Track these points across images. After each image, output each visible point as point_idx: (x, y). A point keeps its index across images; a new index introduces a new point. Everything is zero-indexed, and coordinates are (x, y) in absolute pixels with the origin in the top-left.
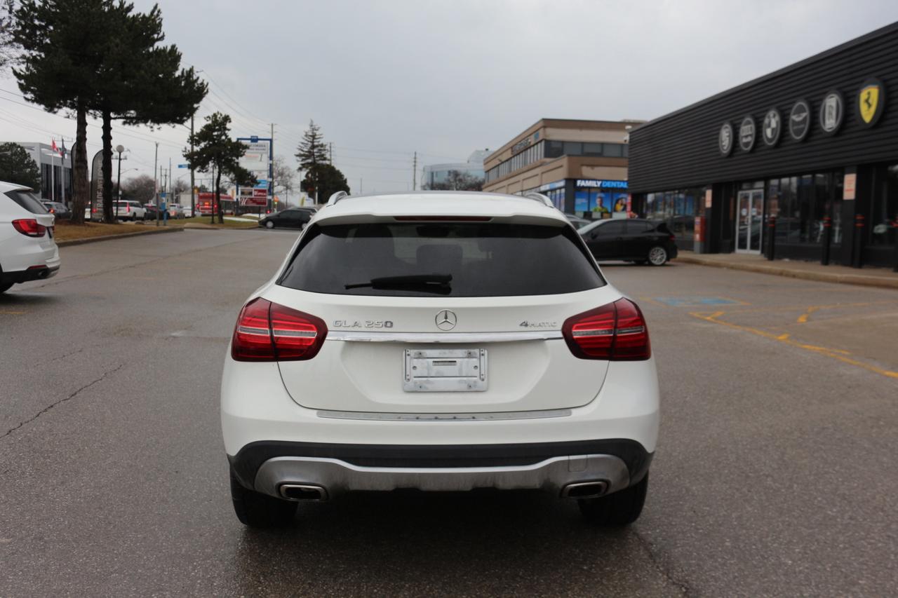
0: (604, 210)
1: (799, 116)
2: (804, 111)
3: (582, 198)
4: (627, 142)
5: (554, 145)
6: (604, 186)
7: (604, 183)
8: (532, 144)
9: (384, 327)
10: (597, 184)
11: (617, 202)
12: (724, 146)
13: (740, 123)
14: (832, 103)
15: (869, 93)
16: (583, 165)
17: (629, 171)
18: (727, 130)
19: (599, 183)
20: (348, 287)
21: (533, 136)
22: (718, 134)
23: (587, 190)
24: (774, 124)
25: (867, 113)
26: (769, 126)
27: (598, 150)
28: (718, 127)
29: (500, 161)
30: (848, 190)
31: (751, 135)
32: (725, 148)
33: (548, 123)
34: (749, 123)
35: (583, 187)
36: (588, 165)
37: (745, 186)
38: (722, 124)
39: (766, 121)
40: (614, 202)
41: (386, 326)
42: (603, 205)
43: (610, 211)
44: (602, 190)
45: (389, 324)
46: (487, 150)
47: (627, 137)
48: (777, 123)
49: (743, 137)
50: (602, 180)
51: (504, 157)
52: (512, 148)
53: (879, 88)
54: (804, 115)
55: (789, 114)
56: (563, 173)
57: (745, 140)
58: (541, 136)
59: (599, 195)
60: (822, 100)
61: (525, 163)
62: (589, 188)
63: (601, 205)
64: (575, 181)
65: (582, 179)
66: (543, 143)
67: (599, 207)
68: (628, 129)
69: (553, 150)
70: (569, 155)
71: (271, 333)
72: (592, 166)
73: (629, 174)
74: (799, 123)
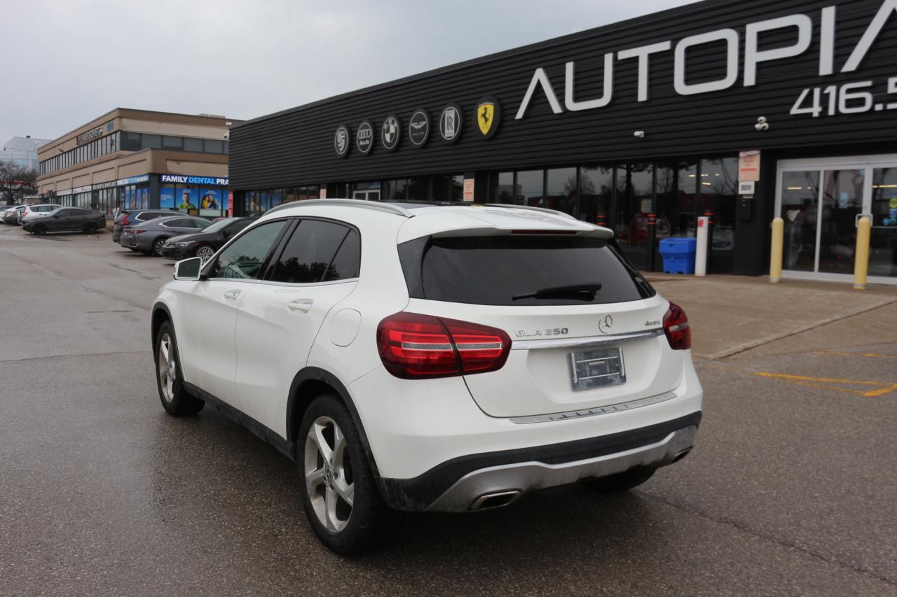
0: (190, 207)
1: (418, 124)
2: (425, 120)
3: (167, 194)
4: (227, 139)
5: (130, 137)
6: (190, 181)
7: (190, 178)
8: (104, 134)
9: (561, 334)
10: (183, 179)
11: (204, 199)
12: (340, 147)
13: (358, 127)
14: (450, 114)
15: (486, 109)
16: (167, 160)
17: (229, 167)
18: (343, 132)
19: (185, 179)
20: (514, 299)
21: (105, 127)
22: (334, 135)
23: (172, 186)
24: (392, 130)
25: (485, 127)
26: (388, 131)
27: (178, 144)
28: (333, 129)
29: (61, 151)
30: (466, 193)
31: (369, 139)
32: (341, 149)
33: (124, 113)
34: (366, 127)
35: (169, 182)
36: (173, 160)
37: (359, 186)
38: (337, 127)
39: (385, 126)
40: (201, 199)
41: (562, 333)
42: (191, 201)
43: (197, 207)
44: (188, 185)
45: (565, 331)
46: (28, 137)
47: (227, 134)
48: (396, 129)
49: (359, 140)
50: (189, 176)
51: (66, 147)
52: (77, 137)
53: (495, 106)
54: (424, 123)
55: (408, 121)
56: (146, 167)
57: (362, 143)
58: (116, 125)
59: (185, 191)
60: (441, 111)
61: (95, 154)
62: (175, 183)
63: (188, 201)
64: (160, 176)
65: (167, 175)
66: (118, 134)
67: (185, 204)
68: (228, 126)
69: (131, 143)
70: (152, 149)
71: (455, 347)
72: (178, 161)
73: (229, 171)
74: (419, 130)
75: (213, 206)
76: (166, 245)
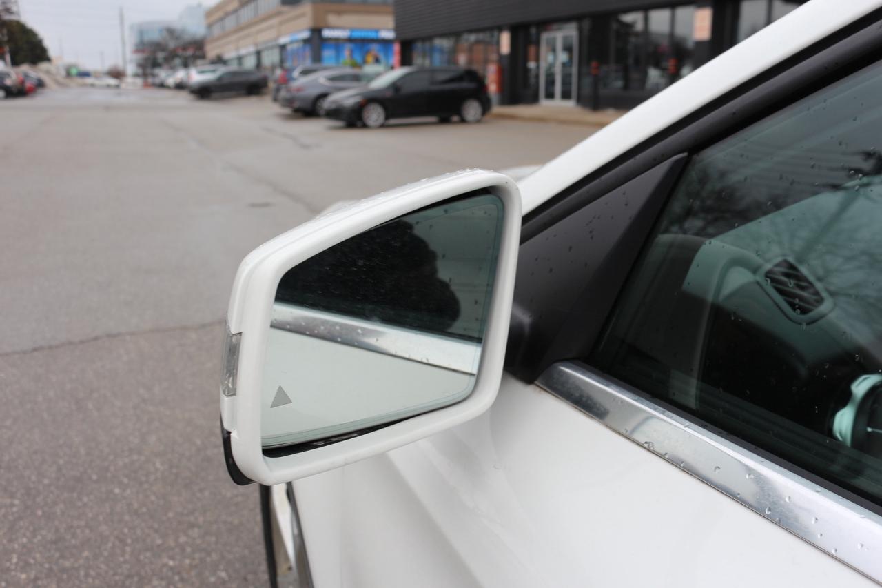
0: (354, 63)
3: (329, 50)
6: (352, 35)
7: (352, 32)
10: (344, 33)
11: (367, 54)
16: (328, 12)
19: (347, 33)
23: (335, 41)
30: (700, 29)
35: (330, 37)
40: (364, 54)
42: (354, 57)
44: (350, 40)
50: (350, 30)
51: (230, 9)
56: (307, 22)
59: (348, 47)
61: (256, 14)
62: (336, 38)
64: (321, 31)
65: (327, 29)
67: (349, 59)
70: (312, 2)
72: (340, 13)
75: (377, 61)
76: (327, 104)
